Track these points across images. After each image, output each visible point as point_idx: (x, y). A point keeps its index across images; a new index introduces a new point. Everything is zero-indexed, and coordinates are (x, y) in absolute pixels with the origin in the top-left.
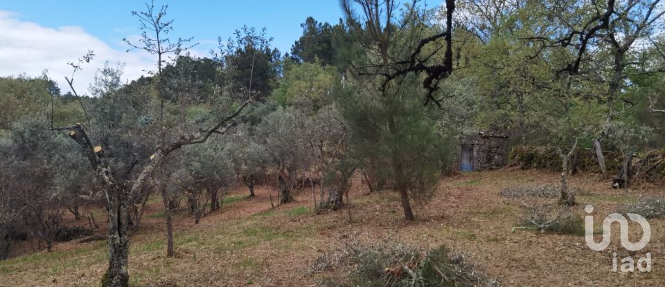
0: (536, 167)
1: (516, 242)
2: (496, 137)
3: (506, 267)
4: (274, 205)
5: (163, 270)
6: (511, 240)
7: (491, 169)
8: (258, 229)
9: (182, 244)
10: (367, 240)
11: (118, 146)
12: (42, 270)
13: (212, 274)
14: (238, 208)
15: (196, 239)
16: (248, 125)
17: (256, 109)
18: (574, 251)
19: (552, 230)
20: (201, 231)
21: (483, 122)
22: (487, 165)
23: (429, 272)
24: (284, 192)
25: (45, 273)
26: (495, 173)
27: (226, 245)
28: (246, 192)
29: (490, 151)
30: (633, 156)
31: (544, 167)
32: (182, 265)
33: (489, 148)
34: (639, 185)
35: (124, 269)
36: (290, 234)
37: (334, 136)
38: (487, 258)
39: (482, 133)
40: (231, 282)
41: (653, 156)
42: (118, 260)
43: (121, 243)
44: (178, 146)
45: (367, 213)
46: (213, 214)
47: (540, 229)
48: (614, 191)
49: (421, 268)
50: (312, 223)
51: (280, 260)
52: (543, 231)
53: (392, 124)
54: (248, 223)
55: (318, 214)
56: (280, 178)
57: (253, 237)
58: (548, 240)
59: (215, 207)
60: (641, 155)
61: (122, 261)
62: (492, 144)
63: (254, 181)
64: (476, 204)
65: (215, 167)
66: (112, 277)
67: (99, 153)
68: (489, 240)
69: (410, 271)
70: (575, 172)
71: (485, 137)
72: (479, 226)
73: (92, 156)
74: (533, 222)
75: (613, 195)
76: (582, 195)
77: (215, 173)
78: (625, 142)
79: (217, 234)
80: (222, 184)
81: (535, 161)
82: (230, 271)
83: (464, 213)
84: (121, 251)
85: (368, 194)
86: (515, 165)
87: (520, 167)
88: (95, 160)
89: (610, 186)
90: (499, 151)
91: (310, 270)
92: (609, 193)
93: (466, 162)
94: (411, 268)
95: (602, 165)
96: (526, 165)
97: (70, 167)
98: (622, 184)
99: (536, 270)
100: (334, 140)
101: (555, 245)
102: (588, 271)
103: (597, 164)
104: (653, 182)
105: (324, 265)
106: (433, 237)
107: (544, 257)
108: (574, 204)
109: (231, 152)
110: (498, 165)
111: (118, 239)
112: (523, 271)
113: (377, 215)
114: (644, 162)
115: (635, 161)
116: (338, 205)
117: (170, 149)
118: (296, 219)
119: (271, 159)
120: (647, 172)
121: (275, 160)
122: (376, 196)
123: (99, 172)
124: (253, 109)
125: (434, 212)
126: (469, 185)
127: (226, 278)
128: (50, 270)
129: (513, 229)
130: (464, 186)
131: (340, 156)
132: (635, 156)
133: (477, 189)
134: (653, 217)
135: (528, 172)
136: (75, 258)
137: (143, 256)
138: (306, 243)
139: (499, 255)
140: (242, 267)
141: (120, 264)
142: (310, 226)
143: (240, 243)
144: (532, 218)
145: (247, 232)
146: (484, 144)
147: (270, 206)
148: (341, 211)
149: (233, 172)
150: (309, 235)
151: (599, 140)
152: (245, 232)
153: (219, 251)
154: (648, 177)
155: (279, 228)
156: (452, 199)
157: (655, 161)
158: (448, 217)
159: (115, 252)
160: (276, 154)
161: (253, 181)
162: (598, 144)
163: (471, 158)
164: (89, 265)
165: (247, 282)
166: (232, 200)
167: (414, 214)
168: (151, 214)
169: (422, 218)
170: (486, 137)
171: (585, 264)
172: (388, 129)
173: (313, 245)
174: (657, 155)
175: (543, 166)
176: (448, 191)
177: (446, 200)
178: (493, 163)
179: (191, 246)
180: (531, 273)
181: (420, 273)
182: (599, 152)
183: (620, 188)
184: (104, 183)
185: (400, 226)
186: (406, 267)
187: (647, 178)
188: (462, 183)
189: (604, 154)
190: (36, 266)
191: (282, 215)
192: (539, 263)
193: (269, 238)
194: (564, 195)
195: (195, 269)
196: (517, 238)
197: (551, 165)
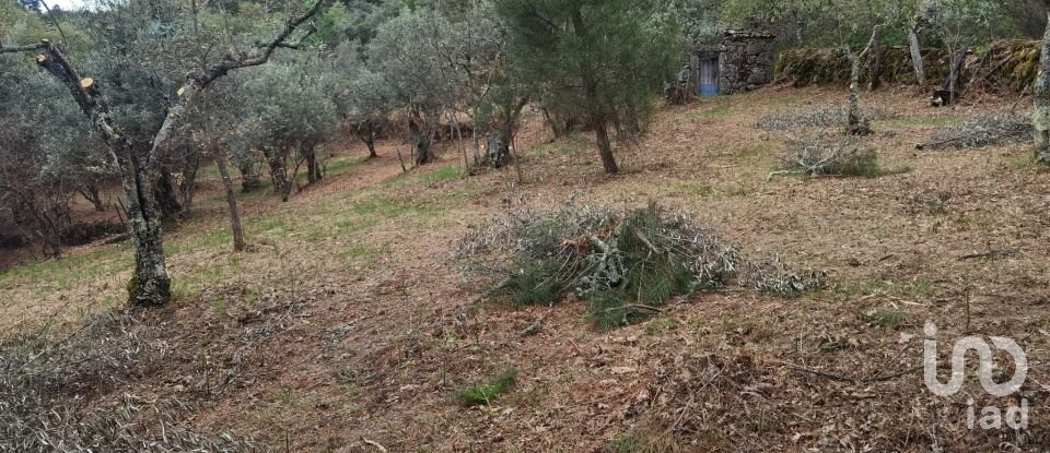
0: (817, 82)
1: (771, 194)
2: (754, 37)
3: (753, 231)
4: (407, 168)
5: (227, 270)
6: (765, 190)
7: (747, 90)
8: (377, 203)
9: (257, 232)
10: (543, 205)
11: (139, 85)
12: (43, 283)
13: (302, 271)
14: (350, 176)
15: (281, 224)
16: (356, 43)
17: (368, 15)
18: (857, 199)
19: (828, 173)
20: (289, 212)
21: (733, 14)
22: (740, 83)
23: (629, 242)
24: (420, 146)
25: (48, 289)
26: (753, 95)
27: (327, 228)
28: (362, 152)
29: (745, 62)
30: (967, 53)
31: (831, 80)
32: (257, 260)
33: (744, 56)
34: (974, 97)
35: (159, 270)
36: (428, 206)
37: (487, 48)
38: (725, 220)
39: (732, 32)
40: (331, 280)
41: (997, 50)
42: (148, 256)
43: (149, 229)
44: (222, 71)
45: (547, 168)
46: (312, 188)
47: (811, 171)
48: (933, 111)
49: (616, 236)
50: (462, 189)
51: (408, 243)
52: (814, 175)
53: (577, 20)
54: (363, 194)
55: (472, 175)
56: (412, 124)
57: (369, 216)
58: (820, 187)
59: (315, 177)
60: (980, 50)
61: (156, 257)
62: (748, 49)
63: (374, 134)
64: (717, 143)
65: (305, 111)
66: (143, 283)
67: (89, 88)
68: (731, 193)
69: (601, 243)
70: (876, 85)
71: (736, 40)
72: (718, 174)
73: (79, 94)
74: (801, 162)
75: (931, 116)
76: (883, 118)
77: (305, 121)
78: (954, 30)
79: (313, 214)
80: (318, 138)
81: (815, 73)
82: (330, 264)
83: (698, 158)
84: (151, 243)
85: (552, 141)
86: (783, 81)
87: (791, 83)
88: (85, 100)
89: (929, 104)
90: (759, 60)
91: (453, 255)
92: (925, 113)
93: (706, 81)
94: (601, 238)
95: (919, 71)
96: (801, 79)
97: (63, 124)
98: (946, 98)
99: (797, 232)
100: (489, 53)
101: (830, 193)
102: (874, 226)
103: (912, 69)
104: (995, 91)
105: (474, 244)
106: (646, 195)
107: (811, 211)
108: (867, 132)
109: (328, 88)
110: (758, 84)
111: (144, 223)
112: (778, 233)
113: (562, 170)
114: (985, 61)
115: (970, 61)
116: (503, 159)
117: (209, 77)
118: (438, 184)
119: (395, 94)
120: (987, 78)
121: (401, 95)
122: (562, 143)
123: (95, 120)
124: (363, 17)
125: (652, 159)
126: (710, 116)
127: (324, 274)
128: (56, 284)
129: (769, 176)
130: (702, 117)
131: (499, 80)
132: (970, 53)
133: (723, 121)
134: (986, 143)
135: (804, 90)
136: (93, 265)
137: (198, 254)
138: (450, 218)
139: (744, 214)
140: (349, 258)
141: (153, 263)
142: (459, 193)
143: (347, 224)
144: (800, 156)
145: (359, 208)
146: (736, 50)
147: (401, 170)
148: (507, 169)
149: (334, 117)
150: (457, 206)
151: (915, 31)
152: (358, 207)
153: (314, 238)
154: (989, 85)
155: (409, 199)
156: (681, 137)
157: (1000, 58)
158: (672, 163)
159: (142, 245)
160: (401, 85)
161: (370, 132)
162: (913, 38)
163: (715, 75)
164: (113, 273)
165: (356, 277)
166: (343, 165)
167: (619, 164)
168: (215, 196)
169: (632, 169)
170: (739, 39)
171: (872, 218)
172: (572, 29)
173: (461, 218)
174: (1004, 49)
175: (827, 78)
176: (675, 128)
177: (672, 140)
178: (749, 80)
179: (271, 234)
180: (789, 236)
181: (615, 244)
182: (915, 50)
183: (944, 104)
184: (106, 137)
185: (596, 183)
186: (595, 238)
187: (987, 86)
188: (698, 113)
189: (923, 53)
190: (34, 281)
191: (416, 180)
192: (804, 220)
193: (394, 215)
194: (853, 120)
195: (277, 265)
196: (773, 187)
197: (840, 77)
